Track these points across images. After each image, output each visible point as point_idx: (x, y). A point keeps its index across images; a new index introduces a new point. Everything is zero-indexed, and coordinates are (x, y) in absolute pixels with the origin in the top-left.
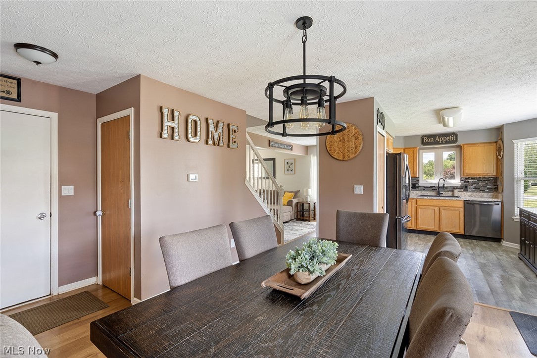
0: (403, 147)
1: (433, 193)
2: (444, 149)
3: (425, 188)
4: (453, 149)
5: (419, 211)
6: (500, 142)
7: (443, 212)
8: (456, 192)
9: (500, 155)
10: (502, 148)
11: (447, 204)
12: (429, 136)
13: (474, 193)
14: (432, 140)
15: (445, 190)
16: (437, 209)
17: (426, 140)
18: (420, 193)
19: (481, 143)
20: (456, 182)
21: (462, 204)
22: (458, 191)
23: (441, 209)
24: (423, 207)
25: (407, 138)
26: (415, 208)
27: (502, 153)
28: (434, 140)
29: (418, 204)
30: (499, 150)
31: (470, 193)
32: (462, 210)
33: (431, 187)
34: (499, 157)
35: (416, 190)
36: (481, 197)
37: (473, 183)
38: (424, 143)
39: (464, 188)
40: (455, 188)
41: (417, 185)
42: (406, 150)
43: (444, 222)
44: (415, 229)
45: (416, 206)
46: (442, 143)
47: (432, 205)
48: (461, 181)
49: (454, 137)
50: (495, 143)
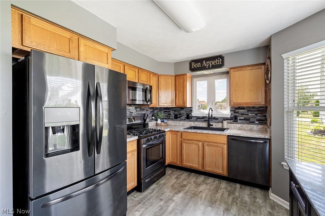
0: (173, 74)
1: (204, 125)
2: (215, 77)
3: (198, 118)
4: (224, 76)
5: (184, 145)
6: (268, 62)
7: (206, 147)
8: (226, 124)
9: (268, 79)
10: (269, 69)
11: (211, 139)
12: (196, 61)
13: (244, 125)
14: (199, 65)
15: (217, 121)
16: (200, 144)
17: (194, 65)
18: (193, 124)
19: (248, 66)
20: (227, 112)
21: (225, 140)
22: (228, 123)
23: (205, 145)
24: (187, 141)
25: (178, 64)
26: (180, 142)
27: (269, 76)
28: (201, 65)
29: (183, 138)
30: (267, 71)
31: (240, 125)
32: (225, 147)
33: (203, 118)
34: (268, 82)
35: (190, 121)
36: (251, 130)
37: (243, 114)
38: (192, 70)
39: (234, 119)
40: (226, 119)
41: (190, 115)
42: (176, 77)
43: (207, 160)
45: (181, 139)
46: (209, 68)
47: (196, 139)
48: (231, 111)
49: (221, 60)
50: (264, 64)
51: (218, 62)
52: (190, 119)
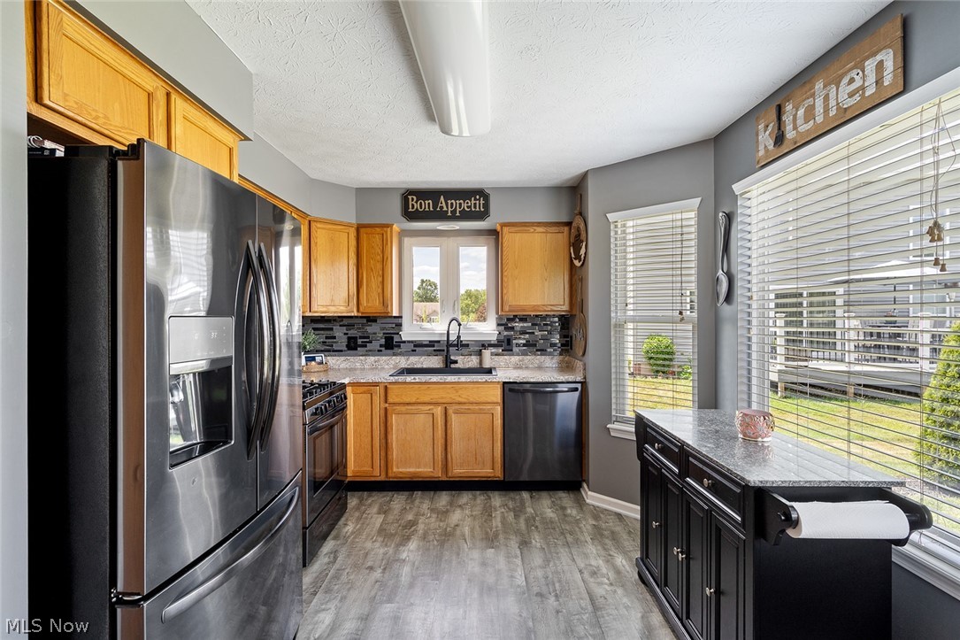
0: (354, 221)
1: (435, 362)
2: (460, 239)
3: (418, 347)
4: (482, 239)
5: (394, 419)
6: (578, 221)
7: (454, 418)
8: (488, 359)
9: (578, 257)
10: (583, 236)
11: (464, 395)
12: (422, 194)
13: (525, 357)
14: (428, 205)
15: (465, 351)
16: (439, 411)
17: (415, 204)
18: (404, 362)
19: (539, 224)
20: (488, 329)
21: (496, 395)
22: (492, 354)
23: (450, 411)
24: (403, 409)
25: (365, 194)
26: (383, 412)
27: (583, 251)
28: (435, 206)
29: (390, 400)
30: (577, 242)
31: (518, 357)
32: (499, 409)
33: (432, 344)
34: (577, 263)
35: (394, 355)
36: (540, 368)
37: (524, 333)
38: (410, 215)
39: (505, 345)
40: (485, 345)
41: (396, 339)
42: (362, 230)
43: (457, 448)
44: (382, 478)
45: (384, 405)
46: (454, 218)
47: (427, 399)
48: (498, 325)
49: (482, 202)
50: (569, 224)
51: (475, 204)
52: (396, 350)
